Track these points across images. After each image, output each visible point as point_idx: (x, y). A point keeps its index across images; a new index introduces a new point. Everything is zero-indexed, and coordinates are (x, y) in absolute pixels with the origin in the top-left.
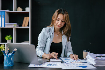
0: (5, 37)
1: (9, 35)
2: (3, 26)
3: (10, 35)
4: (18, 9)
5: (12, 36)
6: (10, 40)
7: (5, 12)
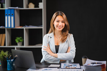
0: (16, 39)
1: (19, 37)
2: (13, 26)
3: (21, 37)
4: (29, 5)
5: (23, 38)
6: (21, 43)
7: (14, 9)
